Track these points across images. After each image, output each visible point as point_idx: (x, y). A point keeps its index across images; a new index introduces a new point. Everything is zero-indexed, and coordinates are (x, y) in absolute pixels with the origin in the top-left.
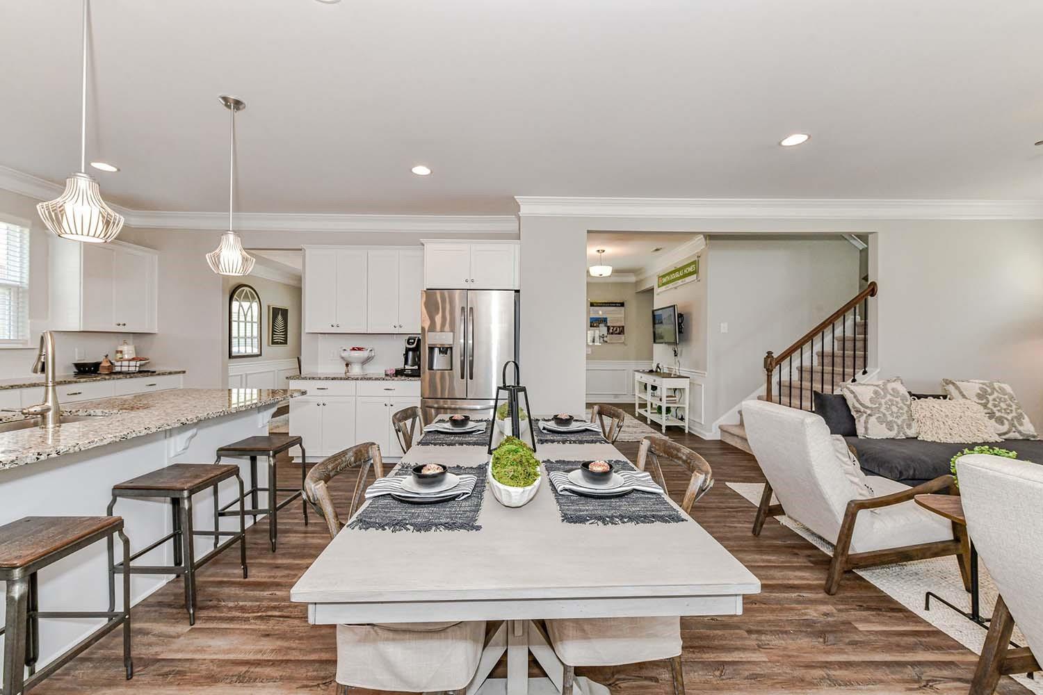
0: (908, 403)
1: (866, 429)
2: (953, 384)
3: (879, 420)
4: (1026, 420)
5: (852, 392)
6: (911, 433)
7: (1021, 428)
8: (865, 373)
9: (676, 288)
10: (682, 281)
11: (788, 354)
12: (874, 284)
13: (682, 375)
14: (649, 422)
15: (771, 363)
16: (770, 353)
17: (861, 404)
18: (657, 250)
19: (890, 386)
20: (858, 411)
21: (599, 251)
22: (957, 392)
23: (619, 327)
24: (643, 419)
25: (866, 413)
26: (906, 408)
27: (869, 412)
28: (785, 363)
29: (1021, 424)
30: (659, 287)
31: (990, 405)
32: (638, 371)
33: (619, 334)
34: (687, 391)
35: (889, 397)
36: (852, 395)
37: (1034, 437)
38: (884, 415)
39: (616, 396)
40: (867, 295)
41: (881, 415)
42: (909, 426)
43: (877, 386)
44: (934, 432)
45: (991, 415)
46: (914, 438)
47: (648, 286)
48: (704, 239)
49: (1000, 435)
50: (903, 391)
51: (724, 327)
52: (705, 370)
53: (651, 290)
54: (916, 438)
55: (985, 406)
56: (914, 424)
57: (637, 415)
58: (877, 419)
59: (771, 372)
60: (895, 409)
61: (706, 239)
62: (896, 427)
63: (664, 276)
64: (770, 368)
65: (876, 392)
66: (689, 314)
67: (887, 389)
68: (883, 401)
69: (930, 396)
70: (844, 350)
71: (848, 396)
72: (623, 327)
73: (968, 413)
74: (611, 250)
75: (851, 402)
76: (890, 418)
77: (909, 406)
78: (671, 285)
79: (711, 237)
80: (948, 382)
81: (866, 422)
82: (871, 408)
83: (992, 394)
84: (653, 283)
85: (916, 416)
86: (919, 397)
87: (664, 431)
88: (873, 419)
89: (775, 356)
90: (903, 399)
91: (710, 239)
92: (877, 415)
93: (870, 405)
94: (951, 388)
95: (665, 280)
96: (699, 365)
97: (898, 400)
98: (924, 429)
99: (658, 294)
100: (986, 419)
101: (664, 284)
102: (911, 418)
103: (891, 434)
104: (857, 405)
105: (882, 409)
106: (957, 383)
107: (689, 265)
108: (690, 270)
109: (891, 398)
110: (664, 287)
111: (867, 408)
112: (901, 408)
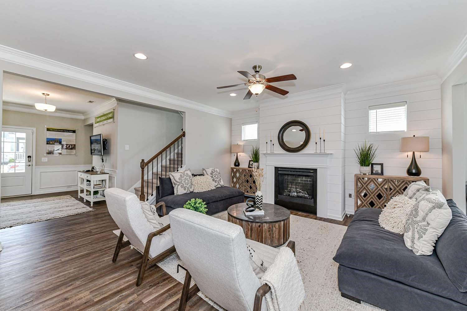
0: (191, 178)
1: (177, 191)
2: (205, 170)
3: (182, 187)
4: (222, 181)
5: (173, 176)
6: (191, 190)
7: (220, 183)
8: (181, 167)
9: (103, 125)
10: (106, 122)
11: (151, 160)
12: (184, 132)
13: (106, 172)
14: (85, 201)
15: (144, 165)
16: (143, 160)
17: (176, 181)
18: (90, 102)
19: (186, 173)
20: (175, 184)
21: (44, 94)
22: (206, 173)
23: (71, 145)
24: (81, 199)
25: (177, 184)
26: (190, 181)
27: (178, 184)
28: (150, 165)
29: (220, 182)
30: (95, 123)
31: (213, 177)
32: (80, 171)
33: (71, 149)
34: (107, 181)
35: (185, 177)
36: (173, 177)
37: (223, 185)
38: (183, 184)
39: (69, 187)
40: (182, 136)
41: (182, 185)
42: (191, 188)
43: (181, 173)
44: (198, 189)
45: (213, 180)
46: (192, 192)
47: (90, 122)
48: (116, 101)
49: (215, 186)
50: (190, 174)
51: (127, 147)
52: (117, 169)
53: (91, 125)
54: (193, 192)
55: (212, 177)
56: (193, 186)
57: (79, 197)
58: (181, 186)
59: (144, 169)
60: (187, 181)
61: (117, 101)
62: (187, 188)
63: (98, 118)
64: (143, 167)
65: (181, 175)
66: (110, 139)
67: (185, 173)
68: (183, 179)
69: (198, 175)
70: (178, 158)
71: (172, 178)
72: (75, 145)
73: (208, 180)
74: (54, 95)
75: (173, 180)
76: (185, 185)
77: (191, 180)
78: (101, 123)
79: (119, 100)
80: (204, 169)
81: (177, 188)
82: (179, 182)
83: (214, 173)
84: (92, 121)
85: (193, 183)
86: (195, 175)
87: (92, 205)
88: (179, 186)
89: (145, 161)
90: (190, 177)
91: (119, 101)
92: (181, 185)
93: (179, 181)
94: (204, 171)
95: (98, 120)
96: (114, 167)
97: (188, 178)
98: (195, 188)
99: (95, 128)
100: (212, 181)
101: (98, 122)
102: (192, 184)
103: (185, 192)
104: (174, 181)
105: (183, 182)
106: (206, 170)
107: (109, 113)
108: (110, 116)
109: (186, 177)
110: (98, 124)
111: (177, 182)
112: (189, 181)
